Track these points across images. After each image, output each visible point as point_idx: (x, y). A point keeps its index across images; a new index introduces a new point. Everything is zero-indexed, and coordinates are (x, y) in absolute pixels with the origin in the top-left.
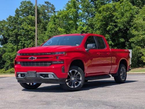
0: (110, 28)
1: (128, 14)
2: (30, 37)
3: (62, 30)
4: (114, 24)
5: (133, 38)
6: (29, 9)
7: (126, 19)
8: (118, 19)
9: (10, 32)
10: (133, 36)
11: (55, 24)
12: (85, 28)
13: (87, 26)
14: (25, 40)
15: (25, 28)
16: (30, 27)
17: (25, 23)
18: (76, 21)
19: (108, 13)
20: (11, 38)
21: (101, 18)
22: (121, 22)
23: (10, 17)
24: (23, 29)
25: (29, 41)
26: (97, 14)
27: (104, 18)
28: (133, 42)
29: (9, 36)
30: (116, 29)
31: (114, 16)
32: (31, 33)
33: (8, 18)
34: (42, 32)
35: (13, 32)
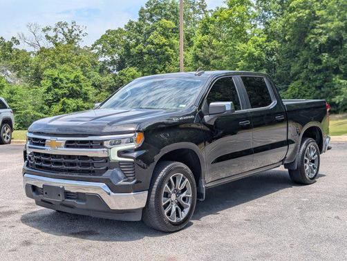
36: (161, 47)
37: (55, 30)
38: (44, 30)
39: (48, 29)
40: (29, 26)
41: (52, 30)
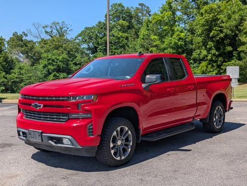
0: (214, 34)
1: (237, 16)
2: (121, 45)
3: (156, 37)
4: (220, 29)
5: (243, 47)
6: (120, 13)
7: (234, 23)
8: (224, 23)
9: (100, 40)
10: (243, 44)
11: (148, 30)
12: (182, 35)
13: (186, 32)
14: (115, 49)
15: (116, 34)
16: (121, 34)
17: (115, 29)
18: (172, 26)
19: (211, 16)
20: (100, 47)
21: (202, 22)
22: (227, 26)
23: (100, 23)
24: (113, 36)
25: (120, 50)
26: (198, 17)
27: (207, 21)
28: (243, 51)
29: (98, 44)
30: (222, 35)
31: (219, 19)
32: (122, 41)
33: (97, 23)
34: (134, 39)
35: (103, 39)
36: (119, 39)
37: (51, 27)
38: (44, 27)
39: (46, 26)
40: (34, 25)
41: (49, 27)
